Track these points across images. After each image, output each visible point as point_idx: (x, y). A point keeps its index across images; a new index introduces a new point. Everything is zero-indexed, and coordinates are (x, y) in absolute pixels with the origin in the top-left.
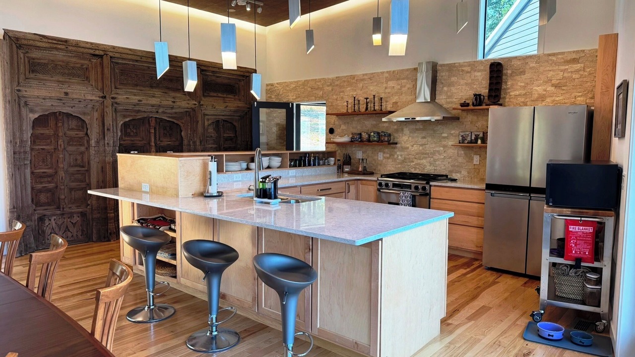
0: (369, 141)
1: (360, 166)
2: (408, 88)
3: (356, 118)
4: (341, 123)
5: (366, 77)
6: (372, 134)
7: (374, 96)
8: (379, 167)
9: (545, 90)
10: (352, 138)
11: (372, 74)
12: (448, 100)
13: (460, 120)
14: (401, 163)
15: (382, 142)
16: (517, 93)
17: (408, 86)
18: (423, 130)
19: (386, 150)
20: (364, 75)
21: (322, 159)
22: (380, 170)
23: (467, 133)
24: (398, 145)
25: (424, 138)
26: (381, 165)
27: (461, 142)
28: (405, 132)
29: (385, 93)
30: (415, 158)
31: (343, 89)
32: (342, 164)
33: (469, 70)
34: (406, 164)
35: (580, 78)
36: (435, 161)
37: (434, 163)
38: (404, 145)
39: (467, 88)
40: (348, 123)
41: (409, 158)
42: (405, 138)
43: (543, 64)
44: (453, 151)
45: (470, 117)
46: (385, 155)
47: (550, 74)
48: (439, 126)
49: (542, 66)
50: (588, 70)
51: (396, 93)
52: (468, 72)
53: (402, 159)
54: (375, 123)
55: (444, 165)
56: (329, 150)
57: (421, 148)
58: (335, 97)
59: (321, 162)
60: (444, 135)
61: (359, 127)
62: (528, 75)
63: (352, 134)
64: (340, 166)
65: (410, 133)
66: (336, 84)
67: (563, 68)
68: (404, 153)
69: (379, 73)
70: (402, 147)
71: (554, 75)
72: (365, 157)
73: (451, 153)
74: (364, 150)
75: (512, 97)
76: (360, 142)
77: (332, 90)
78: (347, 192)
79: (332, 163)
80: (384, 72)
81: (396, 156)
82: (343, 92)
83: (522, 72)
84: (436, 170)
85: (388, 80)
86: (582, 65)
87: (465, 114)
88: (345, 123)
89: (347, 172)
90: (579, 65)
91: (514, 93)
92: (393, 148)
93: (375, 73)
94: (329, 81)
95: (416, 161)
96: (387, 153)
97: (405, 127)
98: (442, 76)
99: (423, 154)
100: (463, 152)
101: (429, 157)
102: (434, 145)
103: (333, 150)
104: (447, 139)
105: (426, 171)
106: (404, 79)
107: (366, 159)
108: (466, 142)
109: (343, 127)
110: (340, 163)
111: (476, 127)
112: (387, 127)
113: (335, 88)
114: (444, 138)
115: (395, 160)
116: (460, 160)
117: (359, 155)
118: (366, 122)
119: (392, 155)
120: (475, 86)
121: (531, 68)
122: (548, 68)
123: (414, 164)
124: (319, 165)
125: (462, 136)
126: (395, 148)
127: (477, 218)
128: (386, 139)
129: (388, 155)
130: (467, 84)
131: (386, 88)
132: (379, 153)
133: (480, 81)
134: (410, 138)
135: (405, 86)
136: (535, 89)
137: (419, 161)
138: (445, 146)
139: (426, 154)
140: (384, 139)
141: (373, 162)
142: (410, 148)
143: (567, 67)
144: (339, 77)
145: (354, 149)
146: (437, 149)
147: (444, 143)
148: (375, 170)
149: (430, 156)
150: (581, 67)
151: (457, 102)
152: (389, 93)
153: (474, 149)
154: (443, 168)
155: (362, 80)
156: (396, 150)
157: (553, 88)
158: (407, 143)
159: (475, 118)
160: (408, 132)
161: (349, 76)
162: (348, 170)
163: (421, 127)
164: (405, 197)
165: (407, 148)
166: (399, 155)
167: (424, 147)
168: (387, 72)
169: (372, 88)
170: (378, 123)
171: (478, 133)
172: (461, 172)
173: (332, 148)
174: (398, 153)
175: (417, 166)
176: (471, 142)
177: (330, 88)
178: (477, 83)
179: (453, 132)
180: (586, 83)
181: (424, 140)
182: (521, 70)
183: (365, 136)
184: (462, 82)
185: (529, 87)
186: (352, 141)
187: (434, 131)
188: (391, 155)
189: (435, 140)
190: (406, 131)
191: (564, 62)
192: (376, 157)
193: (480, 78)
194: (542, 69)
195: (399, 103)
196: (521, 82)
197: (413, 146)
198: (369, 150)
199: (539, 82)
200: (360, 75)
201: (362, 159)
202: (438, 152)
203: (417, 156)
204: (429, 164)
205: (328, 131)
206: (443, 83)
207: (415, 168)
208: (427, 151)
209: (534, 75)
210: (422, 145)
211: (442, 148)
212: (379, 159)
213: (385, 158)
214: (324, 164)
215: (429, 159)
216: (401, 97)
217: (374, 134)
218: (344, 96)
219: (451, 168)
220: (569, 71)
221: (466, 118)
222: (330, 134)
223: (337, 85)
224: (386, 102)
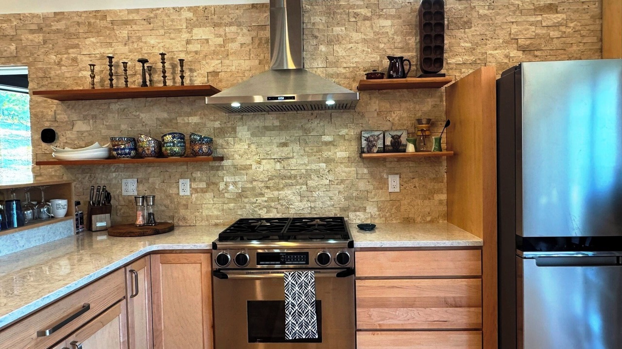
0: (160, 153)
1: (140, 213)
2: (242, 44)
3: (116, 106)
4: (74, 117)
5: (135, 16)
6: (169, 138)
7: (163, 55)
8: (182, 212)
9: (507, 56)
10: (110, 150)
11: (152, 10)
12: (331, 70)
13: (358, 109)
14: (234, 200)
15: (195, 154)
16: (460, 59)
17: (241, 39)
18: (281, 130)
19: (198, 174)
20: (130, 12)
21: (31, 207)
22: (184, 219)
23: (376, 133)
24: (225, 163)
25: (285, 145)
26: (186, 207)
27: (365, 150)
28: (239, 135)
29: (187, 53)
30: (268, 188)
31: (76, 42)
32: (86, 213)
33: (369, 14)
34: (246, 200)
35: (562, 37)
36: (310, 190)
37: (309, 194)
38: (239, 161)
39: (366, 49)
40: (94, 117)
41: (253, 189)
42: (241, 147)
43: (500, 11)
44: (347, 170)
45: (375, 103)
46: (194, 185)
47: (514, 29)
48: (316, 122)
49: (498, 14)
50: (572, 25)
51: (215, 53)
52: (366, 18)
53: (236, 191)
54: (165, 115)
55: (331, 198)
56: (44, 180)
57: (278, 166)
58: (53, 58)
59: (29, 213)
60: (327, 138)
61: (123, 127)
62: (477, 28)
63: (112, 139)
64: (82, 218)
65: (253, 135)
66: (54, 28)
67: (532, 19)
68: (242, 179)
69: (169, 9)
70: (235, 167)
71: (520, 31)
72: (145, 190)
73: (343, 174)
74: (141, 175)
75: (451, 66)
76: (133, 157)
77: (45, 42)
78: (129, 297)
79: (61, 212)
80: (181, 8)
81: (222, 186)
82: (76, 46)
83: (466, 23)
84: (315, 207)
85: (191, 25)
86: (564, 16)
87: (366, 96)
88: (85, 118)
89: (102, 230)
90: (559, 15)
91: (454, 61)
92: (212, 168)
93: (158, 9)
94: (35, 21)
95: (269, 194)
96: (201, 181)
97: (240, 123)
98: (314, 24)
99: (284, 177)
100: (366, 171)
101: (297, 184)
102: (306, 160)
103: (55, 180)
104: (334, 145)
105: (292, 211)
106: (231, 24)
107: (154, 197)
108: (375, 150)
109: (81, 126)
110: (84, 209)
111: (389, 123)
112: (196, 124)
113: (52, 36)
114: (327, 144)
115: (220, 194)
116: (362, 185)
117: (130, 187)
118: (142, 115)
119: (213, 183)
120: (382, 46)
121: (480, 17)
122: (510, 19)
123: (265, 199)
124: (22, 223)
125: (367, 139)
126: (218, 168)
127: (467, 309)
128: (205, 148)
129: (203, 185)
130: (365, 41)
131: (188, 42)
132: (181, 181)
133: (391, 36)
134: (253, 147)
135: (233, 40)
136: (491, 54)
137: (276, 193)
138: (328, 161)
139: (290, 178)
140: (201, 149)
141: (168, 202)
142: (254, 167)
143: (539, 18)
144: (63, 13)
145: (114, 175)
146: (314, 166)
147: (326, 154)
148: (173, 218)
149: (301, 181)
150: (563, 19)
151: (348, 75)
152: (196, 53)
153: (388, 165)
154: (329, 203)
155: (126, 23)
156: (220, 173)
157: (520, 53)
158: (245, 156)
159: (386, 105)
160: (249, 133)
161: (90, 12)
162: (104, 224)
163: (277, 123)
164: (301, 287)
165: (248, 167)
166: (230, 183)
167: (285, 163)
168: (190, 9)
169: (152, 41)
170: (173, 115)
171: (399, 133)
172: (365, 209)
173: (53, 175)
174: (227, 179)
175: (273, 204)
176: (384, 149)
177: (39, 38)
178: (385, 40)
179: (344, 132)
180: (571, 47)
181: (285, 149)
182: (465, 19)
183: (148, 143)
184: (356, 36)
185: (479, 50)
186: (111, 158)
187: (306, 131)
188: (211, 185)
189: (307, 149)
190: (243, 132)
191: (535, 10)
192: (173, 191)
193: (391, 32)
194: (499, 20)
195: (222, 75)
196: (466, 41)
197: (259, 163)
198: (155, 177)
199: (497, 41)
200: (120, 11)
201: (143, 197)
202: (317, 172)
203: (271, 183)
204: (299, 198)
205: (38, 136)
206: (316, 37)
207: (269, 209)
208: (293, 172)
209: (487, 30)
210: (280, 160)
211: (323, 165)
212: (181, 193)
213: (196, 190)
214: (37, 220)
215: (298, 187)
216: (226, 62)
217: (174, 137)
218: (79, 57)
219: (344, 203)
220: (544, 24)
221: (367, 104)
222: (44, 145)
223: (58, 31)
224: (191, 70)
